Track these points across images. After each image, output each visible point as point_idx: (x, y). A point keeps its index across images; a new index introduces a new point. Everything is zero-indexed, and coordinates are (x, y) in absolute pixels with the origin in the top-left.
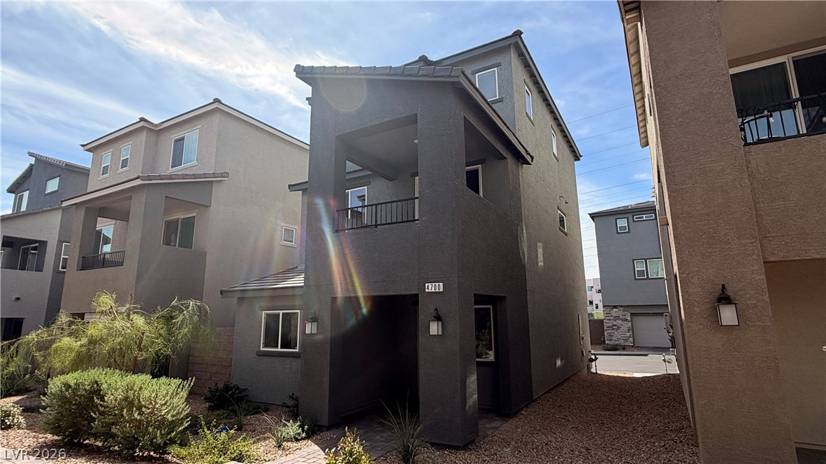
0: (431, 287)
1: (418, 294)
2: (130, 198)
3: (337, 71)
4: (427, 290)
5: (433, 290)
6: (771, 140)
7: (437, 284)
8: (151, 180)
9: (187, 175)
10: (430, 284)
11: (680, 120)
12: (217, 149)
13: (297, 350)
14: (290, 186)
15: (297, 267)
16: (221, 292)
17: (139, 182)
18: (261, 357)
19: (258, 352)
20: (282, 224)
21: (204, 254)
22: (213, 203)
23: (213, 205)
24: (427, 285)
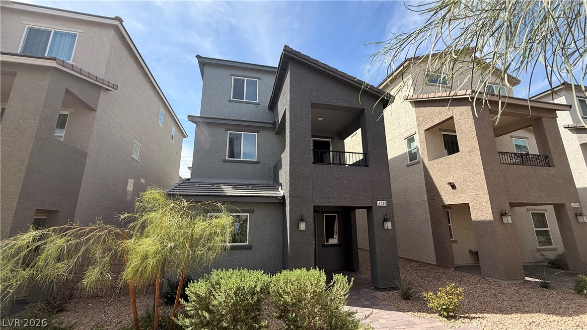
0: (380, 203)
1: (372, 207)
2: (15, 75)
4: (378, 205)
5: (382, 205)
7: (384, 202)
8: (64, 67)
9: (92, 75)
13: (247, 244)
20: (135, 141)
21: (85, 155)
22: (98, 108)
23: (99, 110)
24: (378, 202)
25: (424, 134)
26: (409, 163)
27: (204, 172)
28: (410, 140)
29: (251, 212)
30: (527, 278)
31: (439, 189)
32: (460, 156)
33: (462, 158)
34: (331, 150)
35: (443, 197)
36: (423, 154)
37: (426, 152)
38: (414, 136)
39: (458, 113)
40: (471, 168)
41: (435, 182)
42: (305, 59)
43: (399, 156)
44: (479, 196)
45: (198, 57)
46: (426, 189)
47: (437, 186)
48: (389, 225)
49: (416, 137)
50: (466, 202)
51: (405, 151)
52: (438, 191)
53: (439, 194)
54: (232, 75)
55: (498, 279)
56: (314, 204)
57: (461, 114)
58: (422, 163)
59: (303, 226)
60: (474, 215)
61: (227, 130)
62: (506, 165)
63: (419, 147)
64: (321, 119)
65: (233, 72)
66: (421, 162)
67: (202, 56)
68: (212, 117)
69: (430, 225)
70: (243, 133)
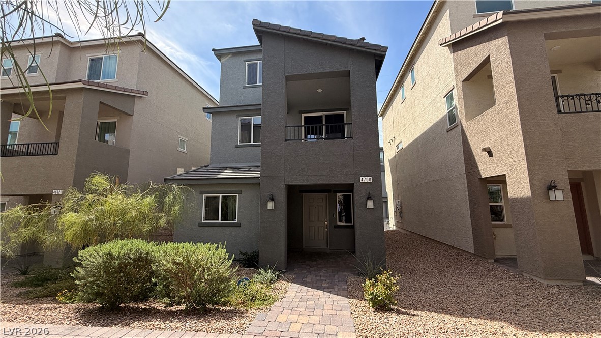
0: (364, 180)
1: (354, 184)
2: (65, 98)
3: (291, 31)
4: (361, 181)
5: (366, 181)
6: (581, 112)
7: (369, 178)
8: (91, 85)
9: (119, 87)
10: (363, 178)
11: (527, 96)
12: (139, 72)
13: (237, 222)
14: (204, 109)
15: (209, 166)
16: (165, 180)
17: (80, 85)
18: (202, 228)
19: (199, 224)
20: (179, 136)
21: (128, 151)
22: (135, 113)
23: (135, 115)
24: (361, 178)
25: (461, 87)
26: (449, 127)
27: (220, 158)
28: (449, 97)
29: (240, 193)
30: (588, 278)
31: (476, 158)
32: (496, 111)
33: (498, 113)
34: (345, 122)
35: (480, 169)
36: (461, 114)
37: (464, 111)
38: (453, 91)
39: (494, 50)
40: (507, 126)
41: (473, 149)
42: (275, 29)
43: (440, 120)
44: (516, 163)
45: (214, 50)
46: (464, 158)
47: (475, 154)
48: (370, 204)
49: (455, 92)
50: (503, 174)
51: (445, 114)
52: (475, 160)
53: (476, 163)
54: (245, 61)
55: (536, 276)
56: (286, 183)
57: (498, 50)
58: (460, 126)
59: (270, 205)
60: (511, 190)
61: (238, 116)
62: (572, 115)
63: (457, 105)
64: (320, 90)
65: (247, 58)
66: (459, 124)
67: (217, 49)
68: (230, 106)
69: (469, 205)
70: (252, 117)
